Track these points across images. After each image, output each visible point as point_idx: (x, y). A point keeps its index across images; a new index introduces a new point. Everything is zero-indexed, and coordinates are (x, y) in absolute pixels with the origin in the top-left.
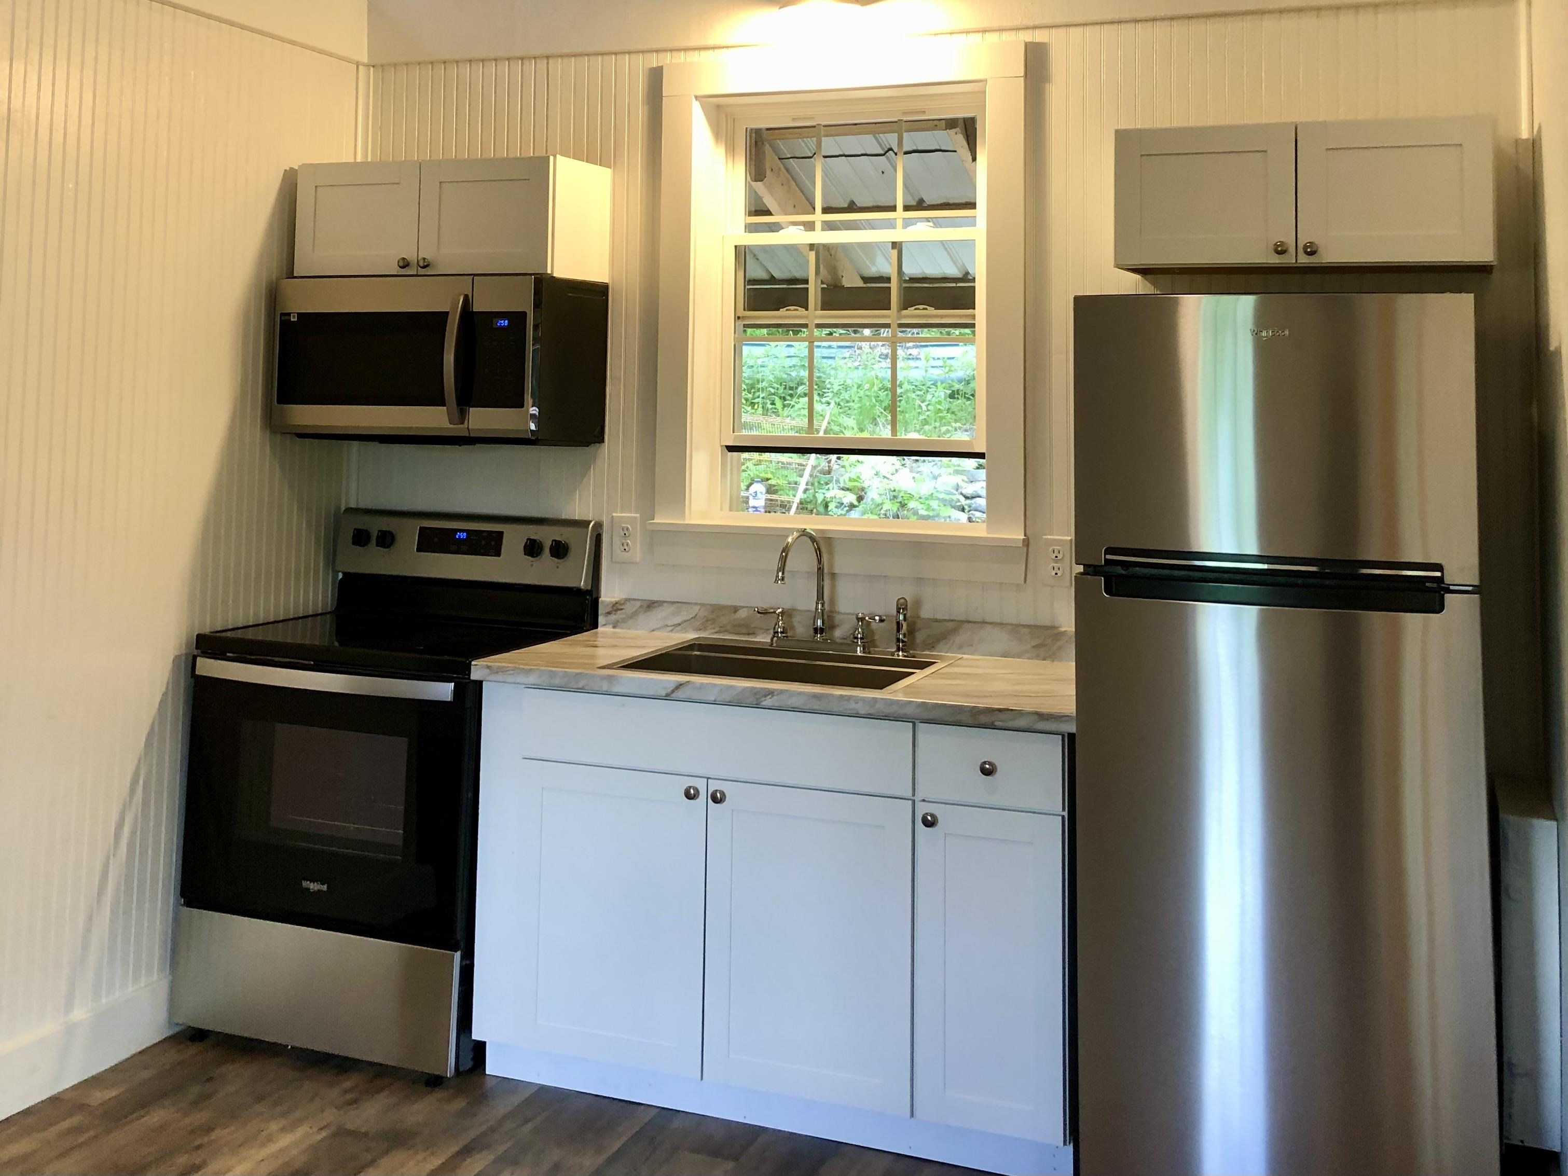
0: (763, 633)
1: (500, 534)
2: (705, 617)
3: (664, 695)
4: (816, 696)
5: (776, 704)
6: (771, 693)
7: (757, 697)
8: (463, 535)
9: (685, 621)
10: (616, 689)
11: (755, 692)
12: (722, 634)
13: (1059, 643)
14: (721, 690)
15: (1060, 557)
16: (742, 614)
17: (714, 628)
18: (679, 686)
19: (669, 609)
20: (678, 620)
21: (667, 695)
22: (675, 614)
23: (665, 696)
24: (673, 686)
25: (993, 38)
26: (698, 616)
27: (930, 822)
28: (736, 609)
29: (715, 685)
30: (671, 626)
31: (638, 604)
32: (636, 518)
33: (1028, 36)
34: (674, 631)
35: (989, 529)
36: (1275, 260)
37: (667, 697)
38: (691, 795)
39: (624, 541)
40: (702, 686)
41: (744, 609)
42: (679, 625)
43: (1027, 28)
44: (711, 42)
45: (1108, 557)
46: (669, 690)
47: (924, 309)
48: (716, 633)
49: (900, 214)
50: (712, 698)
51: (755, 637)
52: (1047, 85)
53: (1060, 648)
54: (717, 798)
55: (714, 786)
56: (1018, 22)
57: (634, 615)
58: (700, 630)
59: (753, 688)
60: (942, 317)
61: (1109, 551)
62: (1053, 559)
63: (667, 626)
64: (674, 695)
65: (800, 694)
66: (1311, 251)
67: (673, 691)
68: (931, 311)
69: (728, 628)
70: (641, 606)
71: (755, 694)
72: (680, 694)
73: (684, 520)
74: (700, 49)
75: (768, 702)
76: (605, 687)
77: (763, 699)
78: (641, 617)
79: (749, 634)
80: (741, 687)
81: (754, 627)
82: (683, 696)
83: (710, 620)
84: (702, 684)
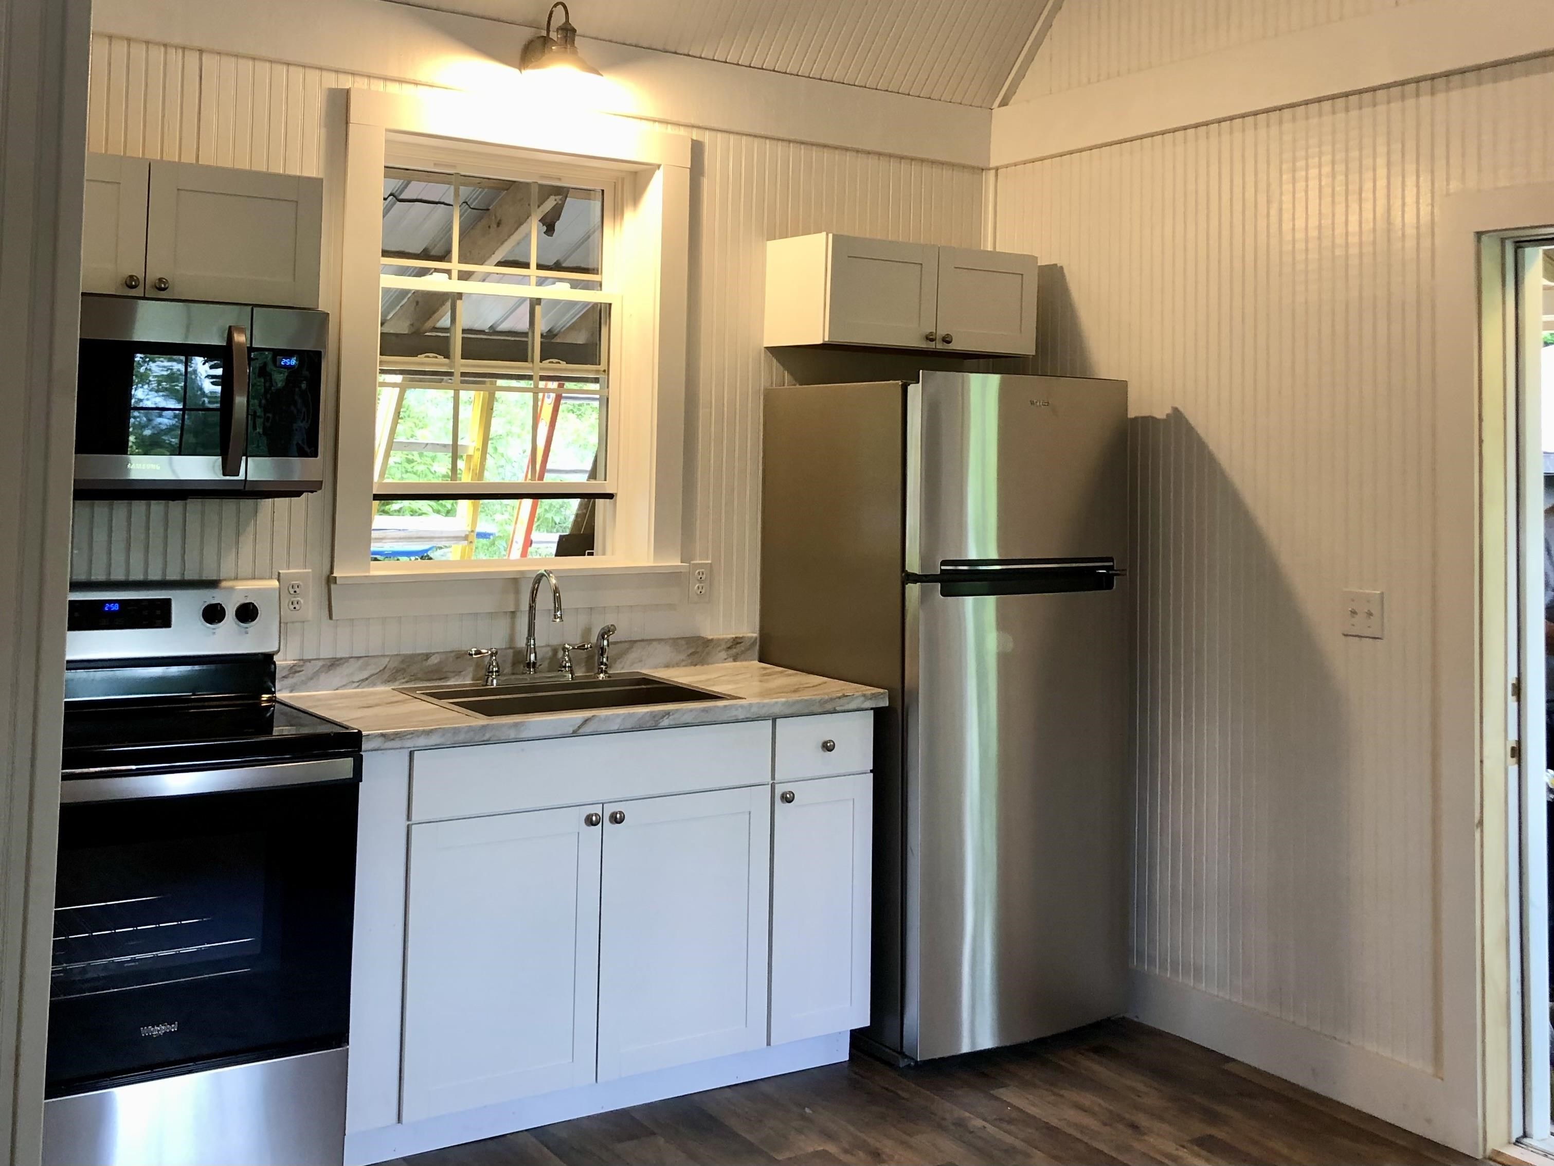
0: (454, 677)
1: (167, 602)
2: (394, 668)
3: (571, 732)
4: (705, 710)
5: (672, 723)
6: (668, 713)
7: (656, 719)
8: (116, 607)
9: (373, 675)
10: (524, 735)
11: (653, 715)
12: (413, 683)
13: (707, 650)
14: (624, 719)
15: (704, 577)
16: (434, 660)
17: (404, 678)
18: (586, 721)
19: (354, 665)
20: (365, 675)
21: (574, 732)
22: (361, 669)
23: (573, 733)
24: (580, 722)
25: (670, 130)
26: (388, 667)
27: (788, 798)
28: (427, 656)
29: (618, 715)
30: (358, 682)
31: (320, 663)
32: (309, 572)
33: (695, 135)
34: (360, 687)
35: (655, 561)
36: (924, 345)
37: (575, 734)
38: (590, 821)
39: (293, 599)
40: (607, 718)
41: (436, 655)
42: (367, 679)
43: (699, 127)
44: (410, 76)
45: (943, 568)
46: (576, 727)
47: (557, 363)
48: (407, 682)
49: (533, 271)
50: (615, 727)
51: (446, 682)
52: (702, 178)
53: (708, 654)
54: (617, 819)
55: (609, 810)
56: (693, 121)
57: (316, 674)
58: (389, 681)
59: (652, 712)
60: (572, 370)
61: (944, 563)
62: (698, 580)
63: (354, 682)
64: (581, 731)
65: (691, 710)
66: (947, 340)
67: (579, 727)
68: (563, 364)
69: (419, 676)
70: (323, 666)
71: (654, 717)
72: (587, 729)
73: (369, 572)
74: (401, 81)
75: (665, 722)
76: (512, 734)
77: (661, 720)
78: (323, 677)
79: (440, 679)
80: (641, 712)
81: (446, 672)
82: (588, 731)
83: (400, 671)
84: (606, 716)
